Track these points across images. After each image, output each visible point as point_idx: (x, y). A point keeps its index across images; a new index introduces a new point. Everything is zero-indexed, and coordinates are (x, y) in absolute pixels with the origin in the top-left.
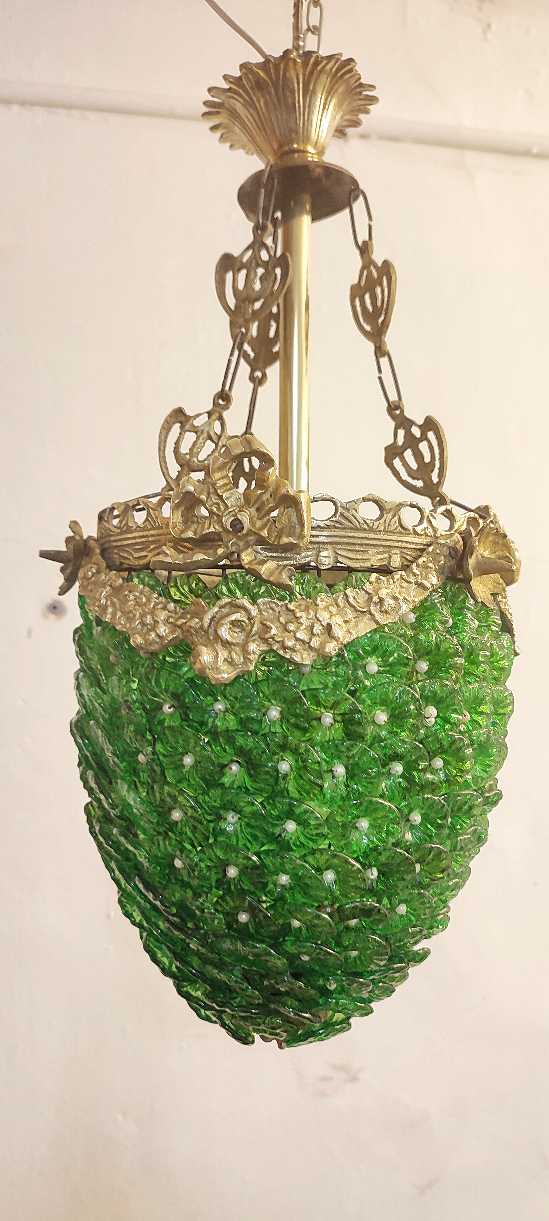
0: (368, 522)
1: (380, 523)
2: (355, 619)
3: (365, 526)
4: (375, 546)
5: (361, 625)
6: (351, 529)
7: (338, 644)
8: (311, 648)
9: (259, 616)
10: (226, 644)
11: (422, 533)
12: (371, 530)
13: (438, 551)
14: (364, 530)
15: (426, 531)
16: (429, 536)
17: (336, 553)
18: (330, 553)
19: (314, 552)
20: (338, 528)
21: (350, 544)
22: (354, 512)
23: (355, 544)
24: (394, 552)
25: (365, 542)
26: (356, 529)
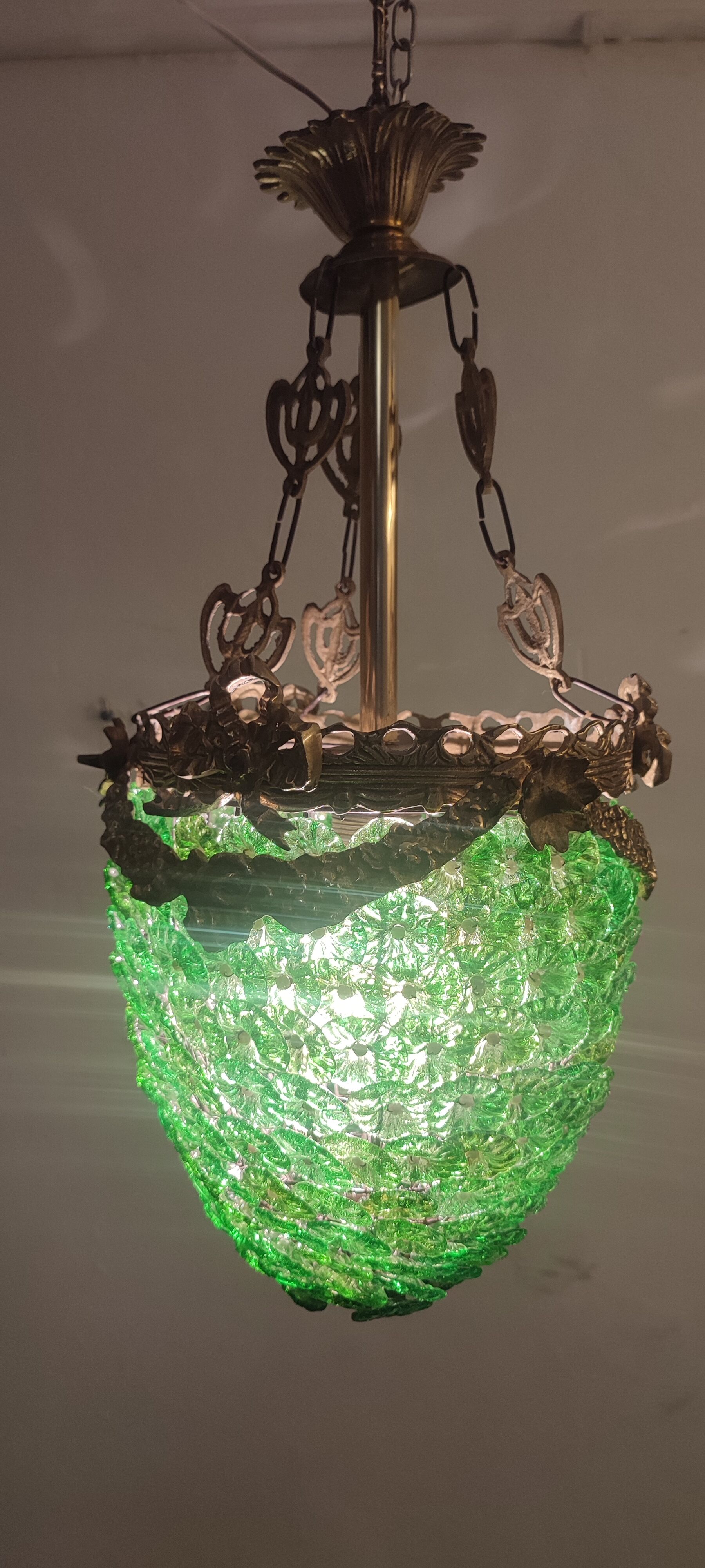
0: (396, 756)
1: (411, 756)
2: (369, 880)
3: (392, 762)
4: (407, 785)
11: (472, 762)
12: (400, 765)
13: (490, 787)
14: (390, 766)
15: (478, 759)
16: (483, 765)
17: (356, 796)
18: (348, 795)
19: (331, 794)
20: (358, 766)
21: (373, 783)
22: (377, 746)
23: (380, 784)
24: (431, 790)
25: (393, 780)
26: (380, 766)
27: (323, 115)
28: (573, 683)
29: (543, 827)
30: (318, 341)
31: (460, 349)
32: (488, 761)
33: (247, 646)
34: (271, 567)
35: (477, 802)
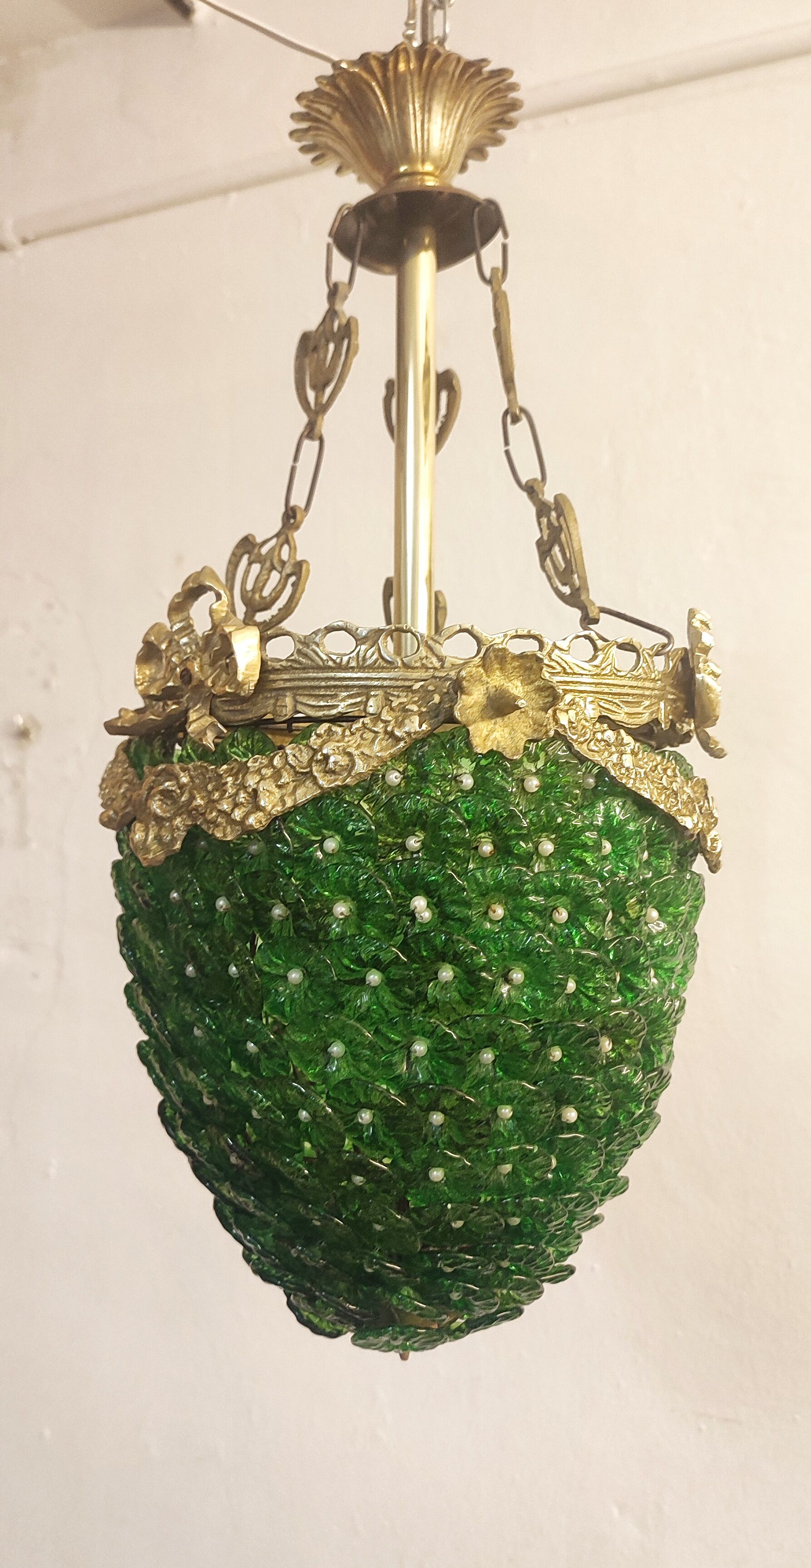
0: (334, 657)
1: (350, 658)
2: (294, 783)
3: (330, 663)
4: (347, 687)
5: (300, 792)
6: (313, 668)
7: (265, 815)
8: (234, 822)
9: (191, 784)
10: (159, 820)
11: (418, 664)
12: (339, 667)
13: (431, 688)
14: (330, 669)
15: (424, 661)
16: (431, 668)
17: (296, 701)
18: (288, 701)
19: (272, 701)
20: (296, 669)
21: (312, 687)
22: (314, 647)
23: (320, 688)
24: (372, 693)
25: (332, 683)
26: (319, 668)
27: (328, 71)
28: (602, 614)
29: (492, 731)
30: (336, 285)
31: (489, 282)
32: (437, 665)
33: (266, 593)
34: (290, 513)
35: (415, 703)
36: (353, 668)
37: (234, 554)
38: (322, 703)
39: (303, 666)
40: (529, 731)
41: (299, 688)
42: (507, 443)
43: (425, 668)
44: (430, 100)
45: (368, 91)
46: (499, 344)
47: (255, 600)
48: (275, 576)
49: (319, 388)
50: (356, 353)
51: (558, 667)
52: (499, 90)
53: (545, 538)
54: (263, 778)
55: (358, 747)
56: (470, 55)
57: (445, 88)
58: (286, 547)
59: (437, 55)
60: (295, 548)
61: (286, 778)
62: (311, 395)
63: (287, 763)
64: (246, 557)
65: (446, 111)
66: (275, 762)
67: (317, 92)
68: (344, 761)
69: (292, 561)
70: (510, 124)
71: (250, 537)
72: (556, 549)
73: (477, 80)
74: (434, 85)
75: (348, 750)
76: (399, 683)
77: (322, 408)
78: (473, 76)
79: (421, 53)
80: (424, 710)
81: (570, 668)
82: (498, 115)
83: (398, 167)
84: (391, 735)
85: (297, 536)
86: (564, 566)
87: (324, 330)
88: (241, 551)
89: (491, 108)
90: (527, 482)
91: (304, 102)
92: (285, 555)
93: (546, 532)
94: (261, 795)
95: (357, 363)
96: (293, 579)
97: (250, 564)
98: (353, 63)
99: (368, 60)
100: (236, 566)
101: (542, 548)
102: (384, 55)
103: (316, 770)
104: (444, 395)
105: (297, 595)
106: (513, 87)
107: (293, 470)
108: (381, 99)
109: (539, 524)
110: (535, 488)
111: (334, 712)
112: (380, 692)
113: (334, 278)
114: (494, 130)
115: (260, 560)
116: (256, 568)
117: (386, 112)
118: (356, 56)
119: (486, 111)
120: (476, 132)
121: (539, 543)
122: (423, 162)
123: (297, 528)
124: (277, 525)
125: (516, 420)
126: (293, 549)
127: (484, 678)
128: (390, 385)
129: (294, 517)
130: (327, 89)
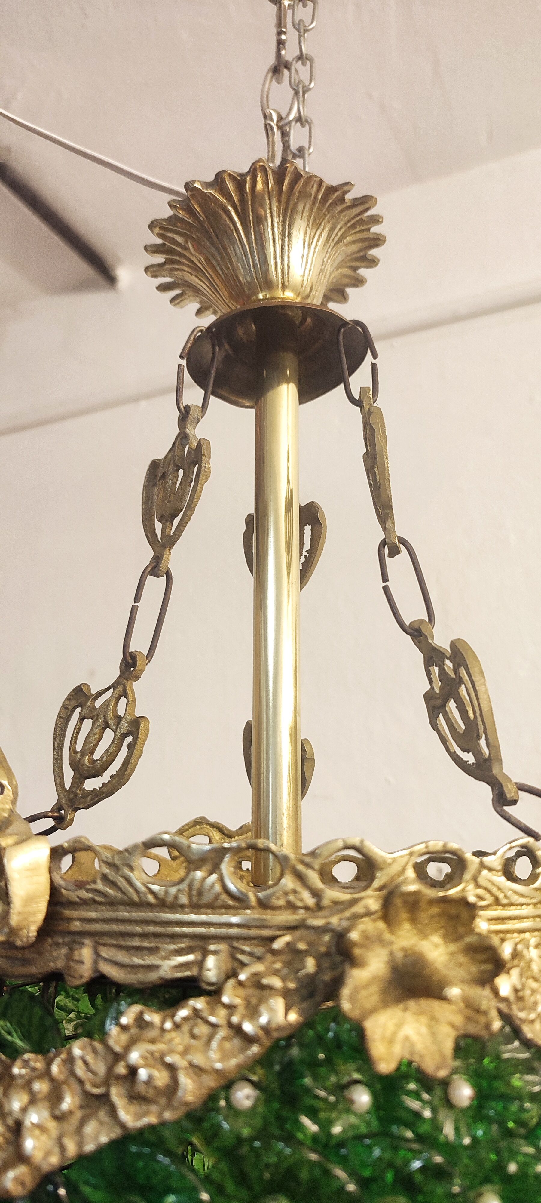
1: (179, 891)
3: (151, 898)
4: (174, 937)
5: (90, 1128)
6: (124, 904)
7: (30, 1170)
11: (281, 902)
12: (163, 904)
13: (302, 946)
14: (148, 905)
15: (291, 897)
16: (300, 908)
17: (98, 955)
18: (86, 953)
19: (64, 951)
20: (100, 903)
21: (124, 935)
22: (127, 871)
23: (132, 935)
24: (212, 947)
25: (151, 929)
26: (131, 904)
27: (182, 193)
28: (521, 793)
29: (400, 1025)
30: (187, 408)
31: (357, 403)
32: (310, 901)
33: (97, 756)
34: (130, 661)
35: (276, 973)
36: (182, 907)
37: (64, 707)
38: (137, 961)
39: (108, 900)
40: (458, 1020)
41: (101, 934)
42: (385, 579)
43: (291, 906)
44: (290, 226)
45: (224, 216)
46: (370, 470)
47: (84, 764)
48: (109, 736)
49: (167, 519)
50: (207, 478)
51: (487, 896)
52: (361, 222)
53: (437, 690)
54: (33, 1100)
55: (186, 1051)
56: (331, 180)
57: (306, 214)
58: (123, 700)
59: (297, 176)
60: (134, 701)
61: (68, 1103)
62: (158, 526)
63: (72, 1073)
64: (78, 710)
65: (307, 239)
66: (55, 1069)
67: (172, 220)
68: (161, 1078)
69: (129, 718)
70: (372, 262)
71: (84, 689)
72: (452, 705)
73: (340, 208)
74: (294, 210)
75: (168, 1059)
76: (253, 932)
77: (170, 541)
78: (335, 203)
79: (280, 173)
80: (292, 985)
81: (506, 897)
82: (359, 251)
83: (256, 294)
84: (237, 1030)
85: (138, 687)
86: (463, 727)
87: (173, 456)
88: (74, 703)
89: (354, 242)
90: (410, 624)
91: (157, 230)
92: (121, 711)
93: (437, 684)
94: (25, 1132)
95: (208, 490)
96: (129, 739)
97: (81, 719)
98: (208, 185)
99: (223, 180)
100: (68, 721)
101: (432, 702)
102: (241, 175)
103: (117, 1095)
104: (308, 529)
105: (132, 761)
106: (376, 220)
107: (134, 611)
108: (239, 224)
109: (429, 673)
110: (423, 630)
111: (153, 977)
112: (222, 947)
113: (185, 402)
114: (355, 269)
115: (92, 714)
116: (88, 724)
117: (245, 241)
118: (211, 178)
119: (346, 245)
120: (338, 268)
121: (429, 697)
122: (284, 287)
123: (138, 678)
124: (116, 673)
125: (394, 552)
126: (131, 703)
127: (387, 936)
128: (249, 520)
129: (134, 665)
130: (181, 214)
